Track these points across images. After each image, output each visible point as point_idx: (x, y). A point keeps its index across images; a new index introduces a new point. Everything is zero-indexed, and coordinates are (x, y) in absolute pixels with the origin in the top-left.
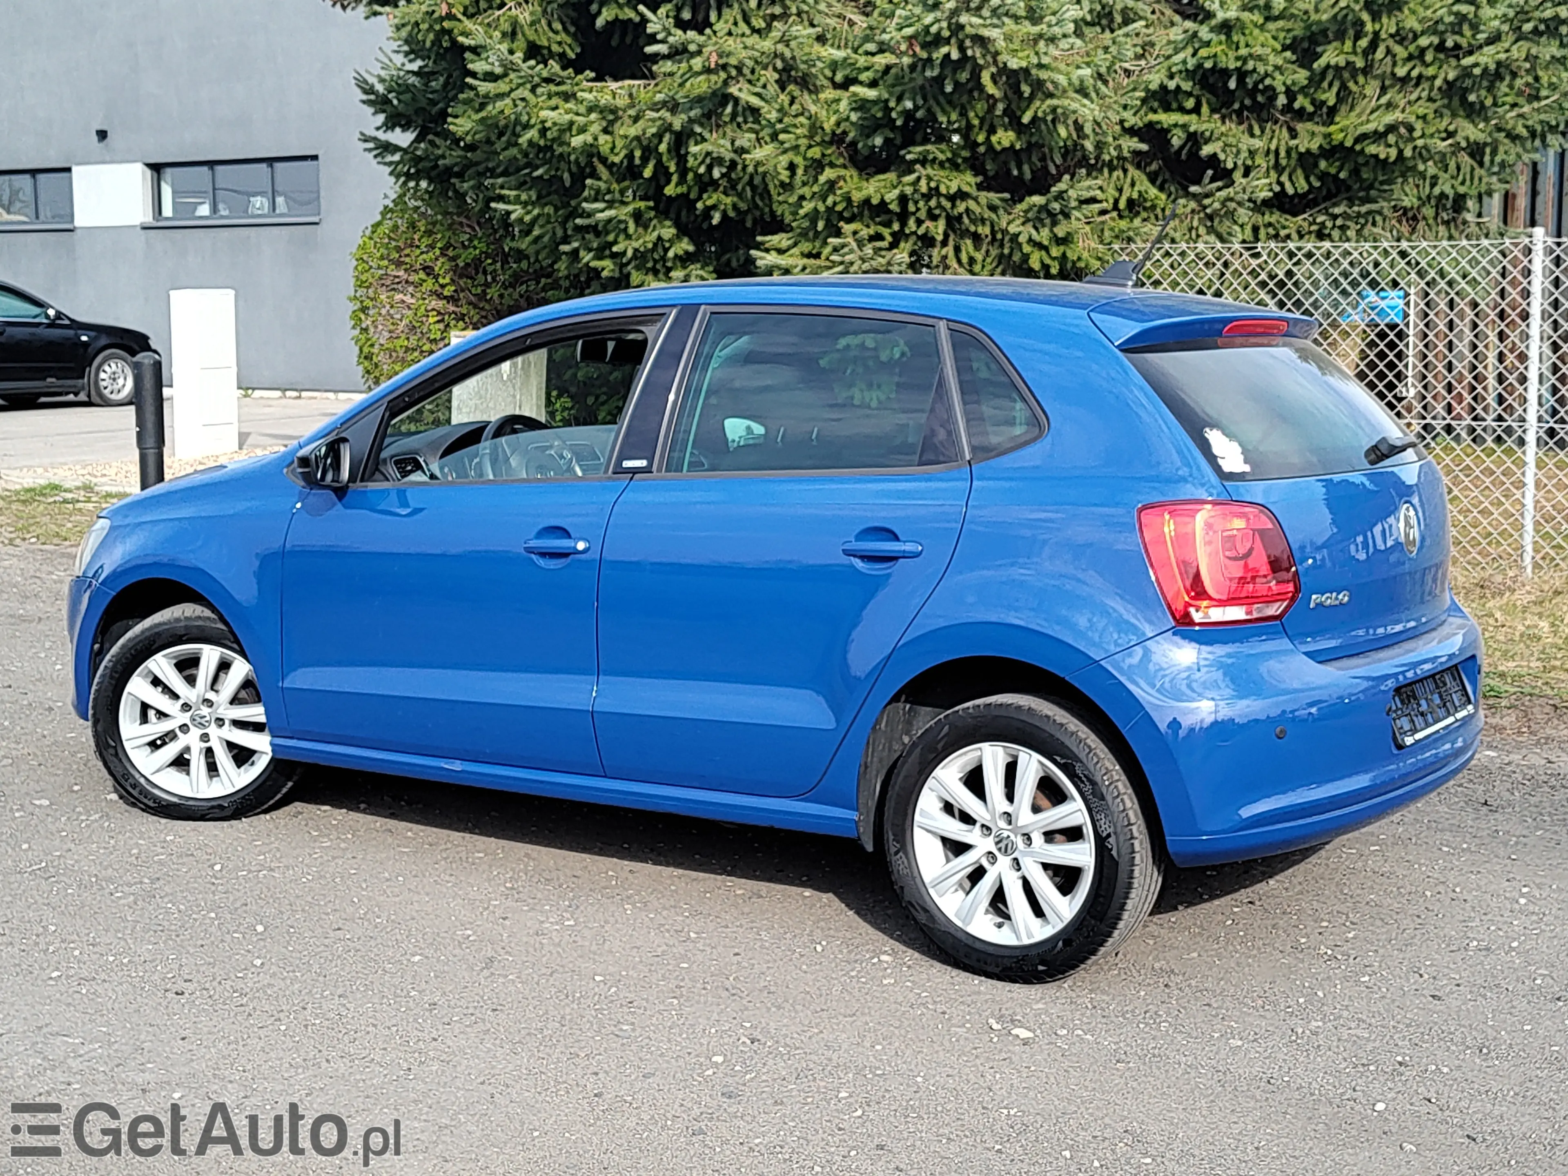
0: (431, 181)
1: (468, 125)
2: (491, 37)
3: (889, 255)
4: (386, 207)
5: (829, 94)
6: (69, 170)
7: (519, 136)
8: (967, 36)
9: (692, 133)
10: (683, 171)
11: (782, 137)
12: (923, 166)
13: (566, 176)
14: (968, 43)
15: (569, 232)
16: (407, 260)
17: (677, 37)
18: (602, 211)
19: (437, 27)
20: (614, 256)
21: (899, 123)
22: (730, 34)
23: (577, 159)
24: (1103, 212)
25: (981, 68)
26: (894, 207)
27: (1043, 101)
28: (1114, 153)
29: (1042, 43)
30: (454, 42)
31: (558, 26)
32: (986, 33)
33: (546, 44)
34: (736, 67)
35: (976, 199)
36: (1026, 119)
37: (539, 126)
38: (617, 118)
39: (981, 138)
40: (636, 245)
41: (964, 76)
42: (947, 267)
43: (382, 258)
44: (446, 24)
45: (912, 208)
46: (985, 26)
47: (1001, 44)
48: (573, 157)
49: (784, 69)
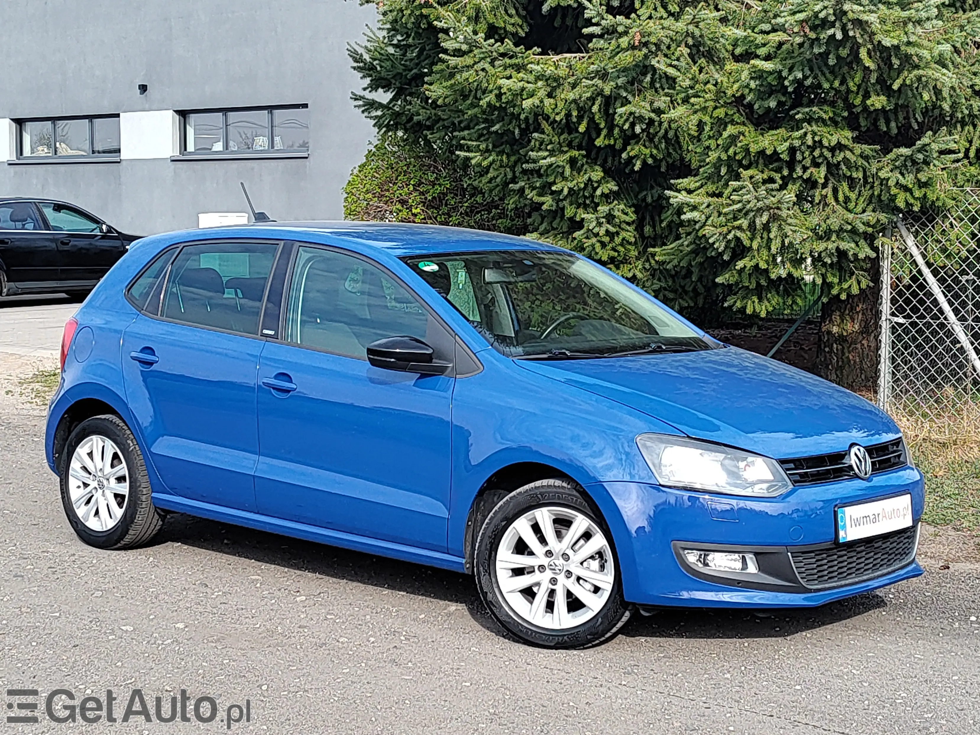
0: (406, 131)
1: (440, 92)
2: (459, 22)
3: (779, 195)
4: (370, 152)
5: (731, 66)
6: (118, 116)
7: (480, 99)
8: (849, 20)
9: (618, 97)
10: (611, 127)
11: (692, 100)
12: (809, 124)
13: (517, 131)
14: (850, 26)
15: (517, 174)
16: (387, 194)
17: (609, 20)
18: (545, 158)
19: (418, 13)
20: (553, 193)
21: (790, 89)
22: (650, 17)
23: (527, 118)
24: (958, 161)
25: (859, 46)
26: (785, 157)
27: (910, 72)
28: (966, 112)
29: (910, 25)
30: (430, 24)
31: (513, 11)
32: (864, 17)
33: (503, 25)
34: (655, 44)
35: (851, 151)
36: (895, 87)
37: (496, 92)
38: (559, 85)
39: (858, 101)
40: (571, 185)
41: (844, 52)
42: (826, 205)
43: (367, 192)
44: (425, 11)
45: (799, 157)
46: (864, 12)
47: (876, 26)
48: (522, 116)
49: (694, 45)
